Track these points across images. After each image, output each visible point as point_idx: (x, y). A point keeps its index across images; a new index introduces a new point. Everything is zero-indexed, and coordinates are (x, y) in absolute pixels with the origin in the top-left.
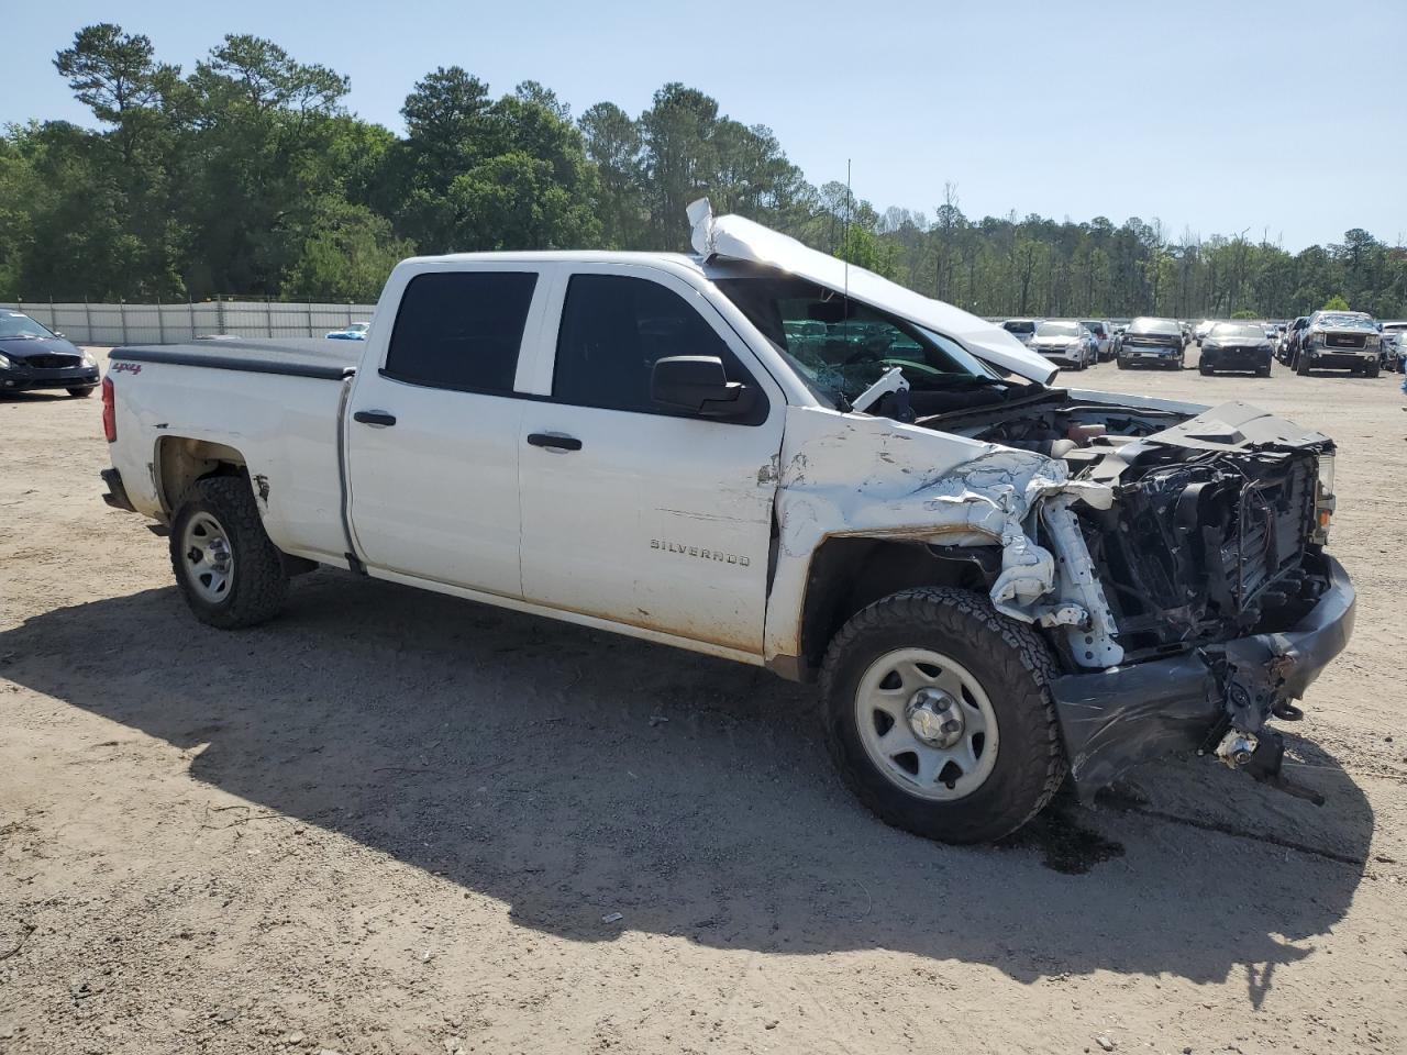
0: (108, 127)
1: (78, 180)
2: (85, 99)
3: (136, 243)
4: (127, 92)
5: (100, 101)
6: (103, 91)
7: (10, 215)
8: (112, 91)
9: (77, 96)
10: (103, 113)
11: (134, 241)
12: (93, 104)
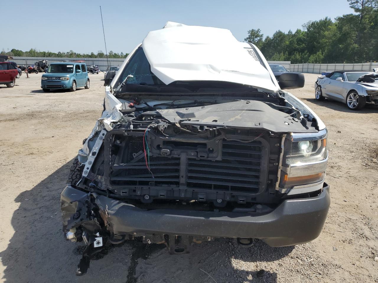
0: (357, 14)
1: (346, 30)
2: (352, 7)
3: (357, 46)
4: (365, 3)
5: (356, 7)
6: (358, 4)
7: (328, 41)
8: (360, 3)
9: (350, 7)
10: (357, 10)
11: (356, 46)
12: (354, 8)
